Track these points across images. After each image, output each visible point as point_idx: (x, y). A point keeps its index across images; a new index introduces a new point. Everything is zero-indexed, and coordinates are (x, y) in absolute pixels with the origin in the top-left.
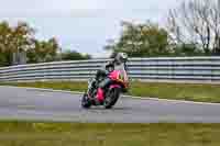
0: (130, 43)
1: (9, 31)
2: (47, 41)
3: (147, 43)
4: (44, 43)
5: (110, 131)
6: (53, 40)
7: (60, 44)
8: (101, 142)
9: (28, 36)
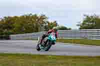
0: (87, 23)
3: (94, 23)
6: (55, 22)
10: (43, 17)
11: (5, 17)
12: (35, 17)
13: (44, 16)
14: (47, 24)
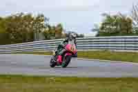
0: (108, 27)
1: (32, 19)
2: (56, 26)
3: (119, 27)
4: (54, 27)
5: (95, 82)
6: (60, 25)
7: (64, 28)
8: (89, 89)
9: (44, 23)
10: (40, 19)
12: (28, 18)
13: (42, 16)
14: (47, 29)
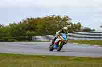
9: (68, 21)
11: (28, 19)
